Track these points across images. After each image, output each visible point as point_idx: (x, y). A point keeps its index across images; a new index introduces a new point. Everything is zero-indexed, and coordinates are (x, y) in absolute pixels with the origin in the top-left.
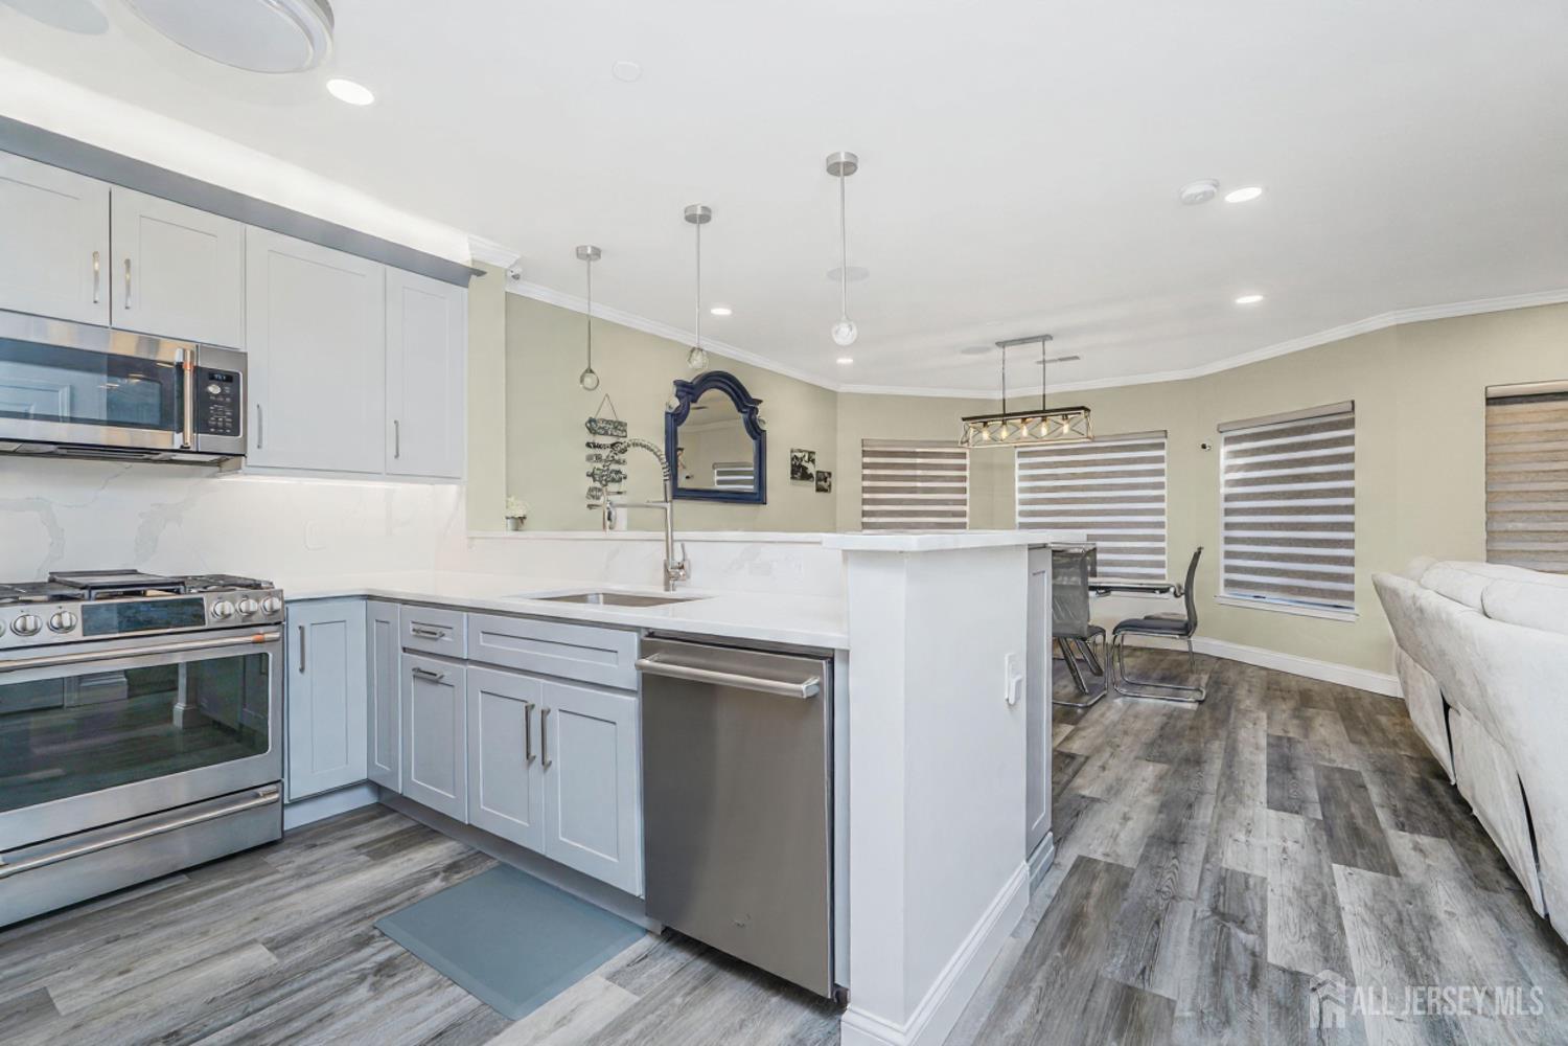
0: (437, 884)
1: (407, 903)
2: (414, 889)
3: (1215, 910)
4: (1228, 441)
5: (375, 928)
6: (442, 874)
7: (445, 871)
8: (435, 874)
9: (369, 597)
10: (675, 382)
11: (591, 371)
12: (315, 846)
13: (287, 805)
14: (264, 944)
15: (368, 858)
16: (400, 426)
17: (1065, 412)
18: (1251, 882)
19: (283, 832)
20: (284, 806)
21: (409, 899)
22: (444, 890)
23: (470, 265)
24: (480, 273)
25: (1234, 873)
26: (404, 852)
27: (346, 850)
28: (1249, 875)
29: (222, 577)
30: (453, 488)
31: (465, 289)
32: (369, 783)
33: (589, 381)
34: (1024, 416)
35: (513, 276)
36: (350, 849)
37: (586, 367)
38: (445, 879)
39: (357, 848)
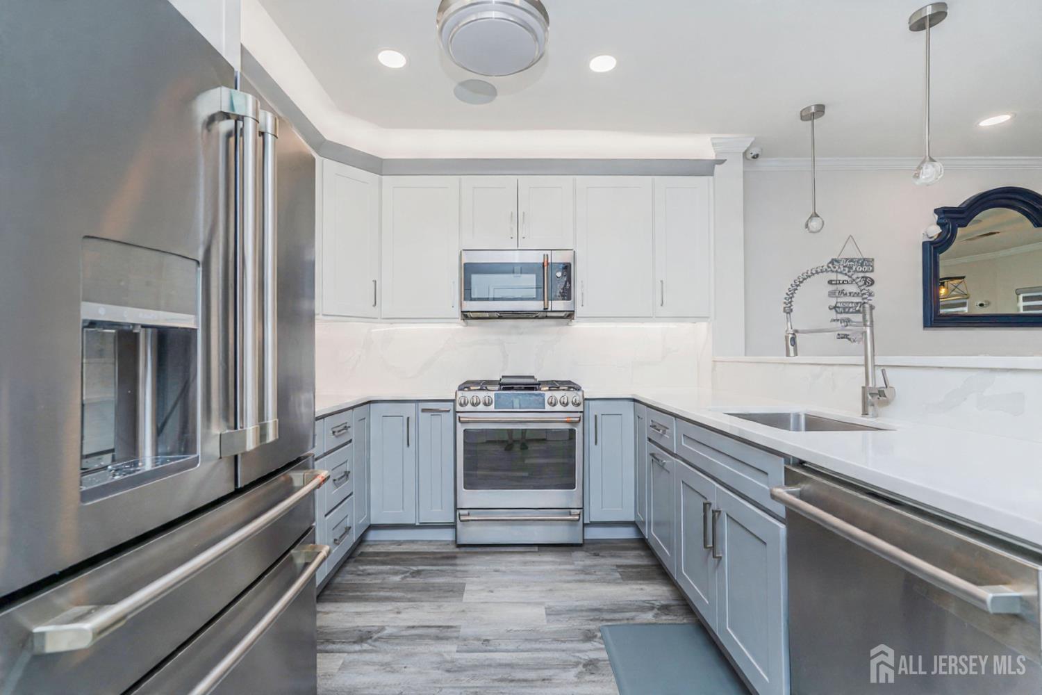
0: (649, 617)
1: (626, 622)
2: (633, 614)
5: (600, 631)
6: (656, 611)
7: (658, 609)
8: (652, 608)
9: (635, 400)
10: (936, 211)
11: (817, 216)
12: (598, 555)
13: (587, 524)
14: (546, 608)
15: (620, 576)
16: (664, 285)
19: (583, 539)
20: (584, 525)
21: (628, 619)
22: (650, 624)
23: (714, 158)
24: (722, 162)
26: (641, 582)
27: (612, 565)
29: (569, 382)
30: (703, 326)
31: (711, 178)
32: (633, 524)
33: (815, 224)
35: (754, 157)
36: (614, 565)
37: (812, 212)
38: (656, 616)
39: (618, 566)
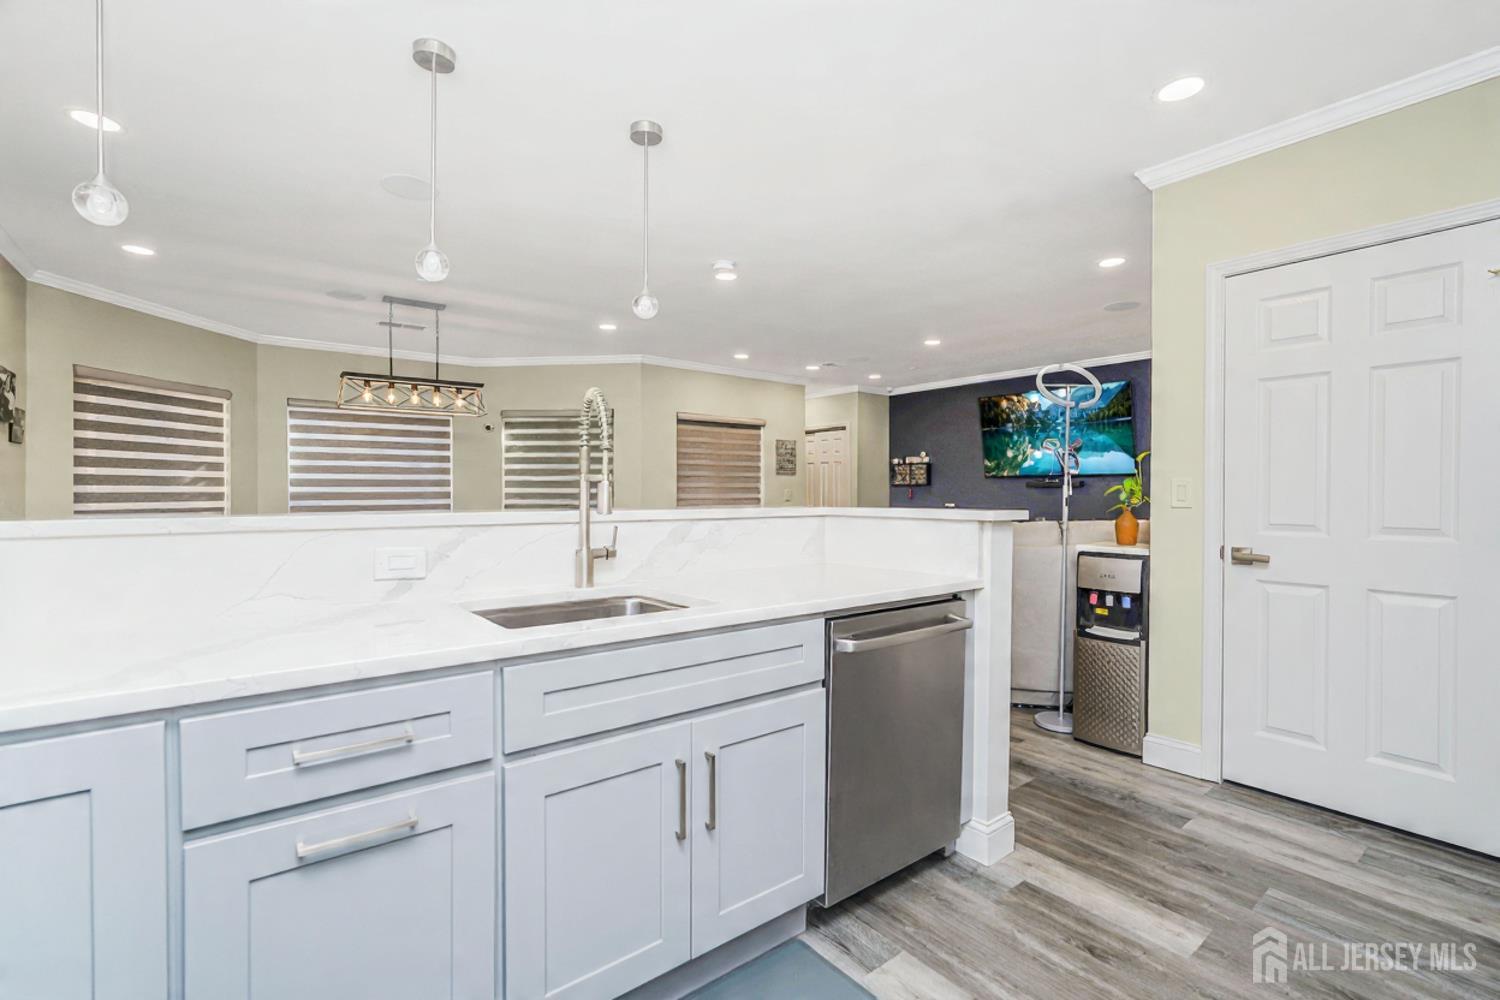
4: (508, 425)
17: (459, 386)
34: (415, 382)
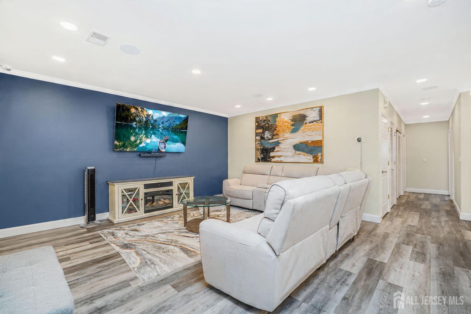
3: (425, 255)
18: (414, 260)
25: (420, 262)
28: (415, 261)
